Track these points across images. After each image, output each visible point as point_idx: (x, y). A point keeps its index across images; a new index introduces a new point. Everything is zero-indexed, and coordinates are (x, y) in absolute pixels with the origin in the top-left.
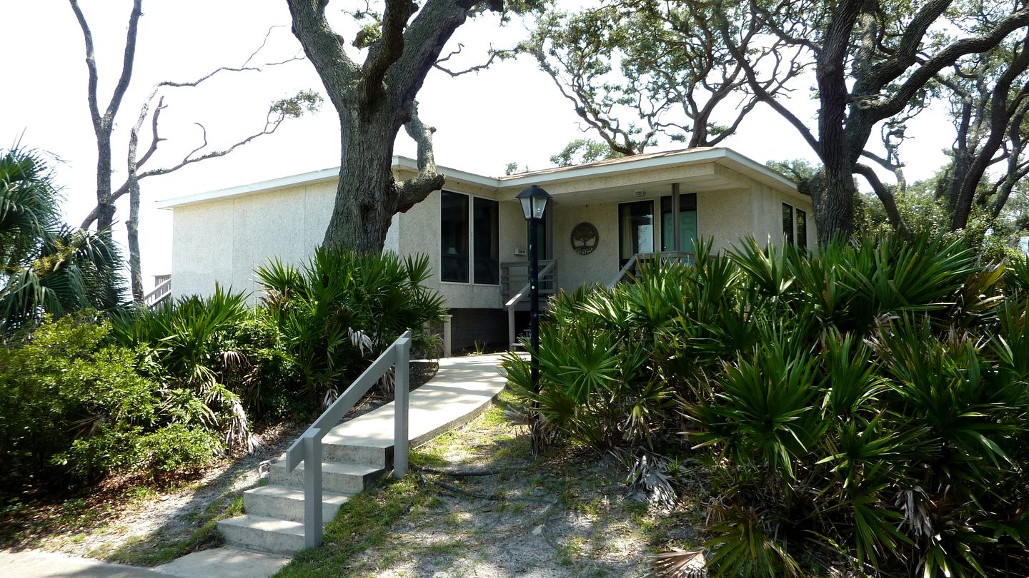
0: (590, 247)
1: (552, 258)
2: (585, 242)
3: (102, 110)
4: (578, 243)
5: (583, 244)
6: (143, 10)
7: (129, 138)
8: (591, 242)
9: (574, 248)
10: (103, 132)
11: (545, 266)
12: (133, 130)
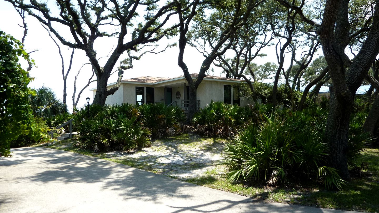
0: (179, 97)
3: (65, 75)
4: (177, 97)
6: (74, 52)
7: (75, 78)
9: (176, 98)
10: (65, 79)
12: (76, 76)
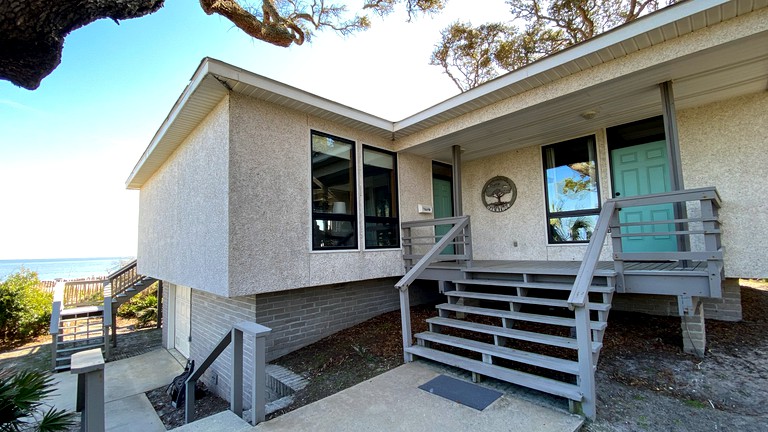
0: (506, 203)
1: (461, 214)
2: (499, 198)
4: (491, 200)
5: (497, 200)
8: (507, 198)
9: (486, 205)
11: (453, 225)
